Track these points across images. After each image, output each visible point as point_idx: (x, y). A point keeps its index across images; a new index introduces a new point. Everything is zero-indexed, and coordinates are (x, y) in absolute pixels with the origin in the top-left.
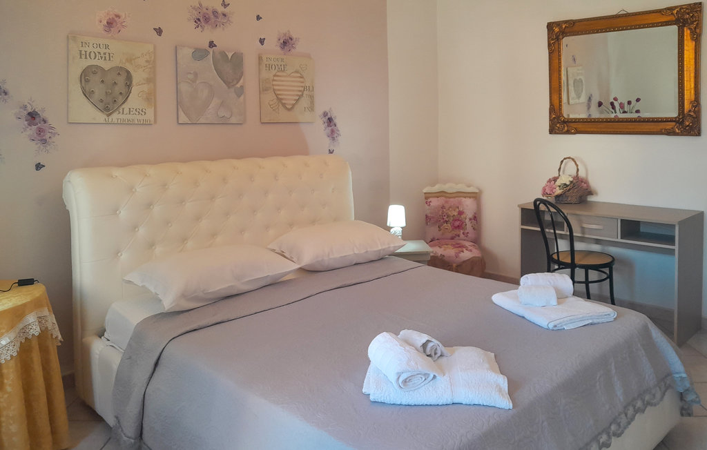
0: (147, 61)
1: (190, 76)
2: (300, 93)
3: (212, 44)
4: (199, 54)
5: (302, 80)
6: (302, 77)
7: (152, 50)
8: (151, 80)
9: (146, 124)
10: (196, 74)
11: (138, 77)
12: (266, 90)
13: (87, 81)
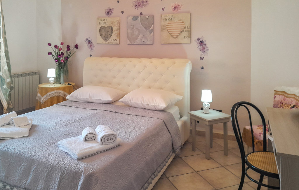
0: (117, 23)
1: (132, 27)
2: (182, 30)
3: (141, 14)
4: (135, 18)
5: (183, 24)
6: (183, 23)
7: (119, 19)
8: (119, 29)
9: (116, 44)
10: (134, 26)
11: (115, 28)
12: (164, 30)
13: (101, 31)
